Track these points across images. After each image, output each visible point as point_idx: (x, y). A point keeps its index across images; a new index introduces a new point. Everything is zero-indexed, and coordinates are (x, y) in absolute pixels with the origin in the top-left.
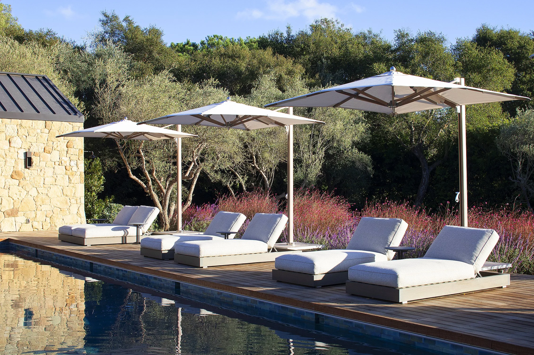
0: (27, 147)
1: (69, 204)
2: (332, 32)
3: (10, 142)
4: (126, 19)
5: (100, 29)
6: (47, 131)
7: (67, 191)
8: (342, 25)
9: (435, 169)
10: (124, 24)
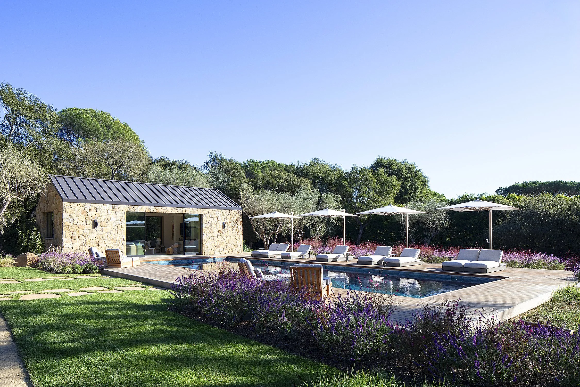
0: (223, 220)
1: (237, 243)
2: (319, 164)
3: (218, 218)
4: (220, 155)
5: (208, 159)
6: (230, 214)
7: (237, 238)
8: (324, 161)
9: (365, 227)
10: (220, 157)
